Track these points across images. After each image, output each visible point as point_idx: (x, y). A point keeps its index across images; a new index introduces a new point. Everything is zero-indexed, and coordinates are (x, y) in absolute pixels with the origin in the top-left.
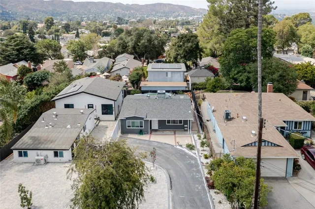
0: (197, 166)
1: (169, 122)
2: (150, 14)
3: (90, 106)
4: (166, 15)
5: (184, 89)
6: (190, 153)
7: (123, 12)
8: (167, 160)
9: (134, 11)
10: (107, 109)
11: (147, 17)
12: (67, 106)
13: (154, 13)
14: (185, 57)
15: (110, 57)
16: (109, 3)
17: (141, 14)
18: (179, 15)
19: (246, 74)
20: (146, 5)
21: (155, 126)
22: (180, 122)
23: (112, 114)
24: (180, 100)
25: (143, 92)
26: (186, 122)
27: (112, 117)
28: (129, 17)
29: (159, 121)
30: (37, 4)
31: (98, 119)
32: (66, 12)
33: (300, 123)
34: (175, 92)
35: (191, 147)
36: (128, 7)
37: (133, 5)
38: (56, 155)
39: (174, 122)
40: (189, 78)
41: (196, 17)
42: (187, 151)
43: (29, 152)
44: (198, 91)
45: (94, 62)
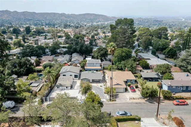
0: (102, 90)
1: (95, 80)
2: (82, 21)
3: (71, 75)
4: (92, 21)
5: (100, 69)
6: (101, 88)
7: (66, 19)
8: (95, 89)
9: (73, 18)
10: (76, 76)
11: (80, 22)
12: (64, 75)
13: (84, 20)
14: (101, 56)
15: (69, 55)
16: (57, 13)
17: (77, 21)
18: (99, 21)
19: (121, 64)
20: (79, 14)
21: (91, 81)
22: (98, 80)
23: (77, 78)
24: (98, 73)
25: (86, 71)
26: (100, 80)
27: (78, 79)
28: (70, 22)
29: (92, 80)
30: (14, 14)
31: (73, 79)
32: (32, 19)
33: (132, 80)
34: (97, 71)
35: (101, 86)
36: (69, 16)
37: (72, 14)
38: (67, 88)
39: (97, 80)
40: (102, 65)
41: (109, 22)
42: (100, 87)
43: (60, 87)
44: (105, 70)
45: (63, 57)
